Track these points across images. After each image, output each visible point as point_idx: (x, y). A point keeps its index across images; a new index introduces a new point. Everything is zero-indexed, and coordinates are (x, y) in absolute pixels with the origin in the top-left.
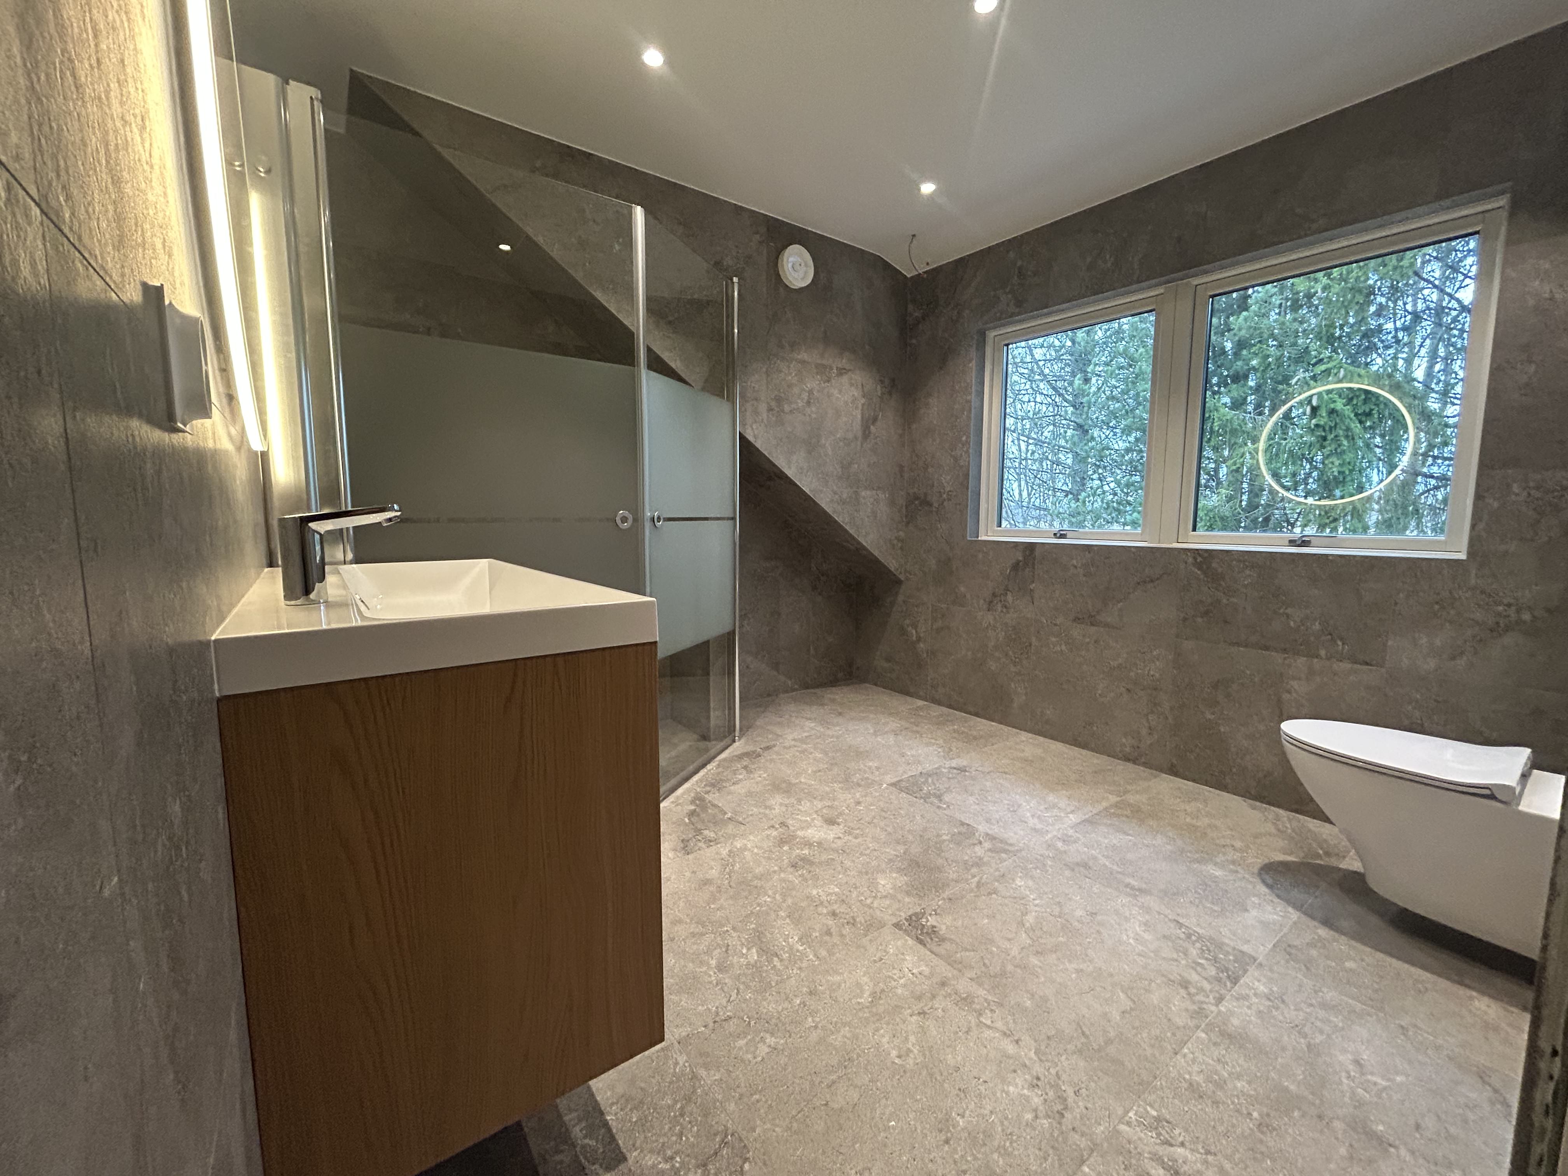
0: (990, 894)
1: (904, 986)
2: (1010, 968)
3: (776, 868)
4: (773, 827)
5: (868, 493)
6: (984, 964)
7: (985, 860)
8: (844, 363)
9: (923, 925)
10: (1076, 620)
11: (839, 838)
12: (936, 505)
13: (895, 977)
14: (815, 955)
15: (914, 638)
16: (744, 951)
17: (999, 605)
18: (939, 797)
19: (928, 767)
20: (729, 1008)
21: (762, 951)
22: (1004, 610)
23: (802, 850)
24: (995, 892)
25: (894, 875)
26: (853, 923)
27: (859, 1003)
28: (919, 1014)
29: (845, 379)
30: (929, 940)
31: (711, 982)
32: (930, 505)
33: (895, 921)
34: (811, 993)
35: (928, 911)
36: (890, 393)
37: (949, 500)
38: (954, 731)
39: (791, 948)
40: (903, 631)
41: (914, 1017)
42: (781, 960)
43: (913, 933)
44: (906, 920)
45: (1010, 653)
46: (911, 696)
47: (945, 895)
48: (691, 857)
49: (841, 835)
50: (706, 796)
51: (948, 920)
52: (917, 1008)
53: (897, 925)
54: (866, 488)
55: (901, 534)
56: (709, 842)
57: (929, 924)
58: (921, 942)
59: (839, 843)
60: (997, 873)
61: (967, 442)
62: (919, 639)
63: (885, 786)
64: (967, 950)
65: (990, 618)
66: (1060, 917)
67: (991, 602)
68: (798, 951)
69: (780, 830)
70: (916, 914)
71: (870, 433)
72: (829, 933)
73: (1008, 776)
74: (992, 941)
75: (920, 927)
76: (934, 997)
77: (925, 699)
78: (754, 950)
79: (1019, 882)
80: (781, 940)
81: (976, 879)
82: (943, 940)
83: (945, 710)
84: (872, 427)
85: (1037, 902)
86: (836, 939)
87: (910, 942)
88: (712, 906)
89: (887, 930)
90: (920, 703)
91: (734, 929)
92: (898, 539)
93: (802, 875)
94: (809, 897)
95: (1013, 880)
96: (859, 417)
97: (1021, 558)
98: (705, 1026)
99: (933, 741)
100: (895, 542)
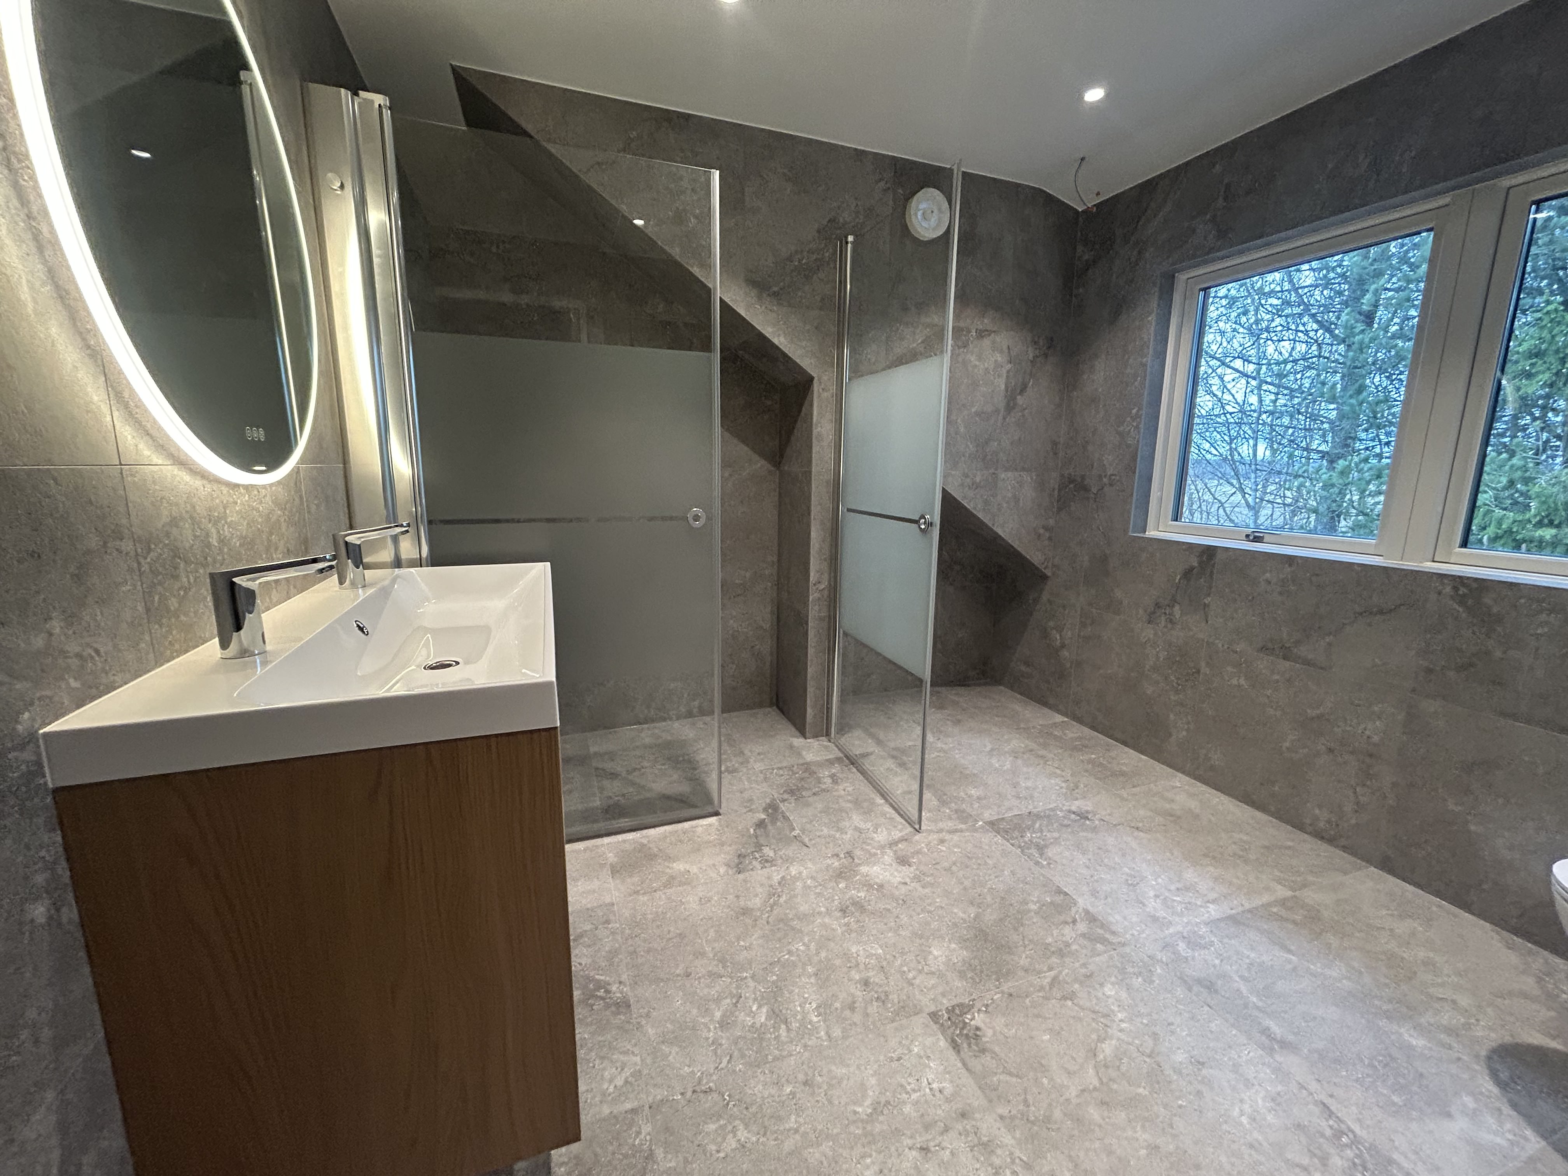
0: (1064, 998)
1: (916, 1103)
2: (1057, 1114)
3: (823, 909)
4: (837, 855)
5: (1010, 474)
6: (1025, 1101)
7: (1074, 947)
8: (987, 322)
9: (965, 1023)
10: (1263, 649)
11: (906, 884)
12: (1094, 490)
13: (908, 1088)
14: (827, 1033)
15: (1058, 643)
16: (754, 1008)
17: (1163, 618)
18: (1041, 849)
19: (1040, 806)
20: (714, 1078)
21: (774, 1014)
22: (1169, 626)
23: (858, 892)
24: (1071, 996)
25: (953, 946)
26: (883, 1000)
27: (855, 1113)
28: (922, 1149)
29: (987, 342)
30: (965, 1045)
31: (708, 1039)
32: (1086, 489)
33: (933, 1008)
34: (806, 1083)
35: (978, 1004)
36: (1046, 356)
37: (1111, 485)
38: (1090, 761)
39: (805, 1014)
40: (1045, 634)
41: (914, 1153)
42: (789, 1030)
43: (950, 1032)
44: (948, 1011)
45: (1172, 678)
46: (1050, 708)
47: (1005, 988)
48: (741, 877)
49: (908, 880)
50: (781, 805)
51: (999, 1022)
52: (919, 1140)
53: (934, 1016)
54: (1007, 470)
55: (1051, 522)
56: (767, 862)
57: (973, 1023)
58: (956, 1047)
59: (903, 889)
60: (1083, 971)
61: (1138, 416)
62: (1063, 646)
63: (980, 823)
64: (1011, 1074)
65: (1148, 633)
66: (1149, 1056)
67: (1154, 613)
68: (810, 1022)
69: (844, 860)
70: (960, 1005)
71: (1015, 404)
72: (852, 1008)
73: (1141, 834)
74: (1044, 1069)
75: (961, 1025)
76: (946, 1130)
77: (1065, 714)
78: (764, 1010)
79: (1109, 990)
80: (797, 1003)
81: (1052, 973)
82: (983, 1051)
83: (1087, 731)
84: (1019, 397)
85: (1123, 1025)
86: (857, 1018)
87: (942, 1043)
88: (742, 943)
89: (921, 1020)
90: (1059, 718)
91: (753, 977)
92: (1046, 528)
93: (847, 925)
94: (847, 956)
95: (1102, 985)
96: (1003, 387)
97: (1195, 564)
98: (682, 1094)
99: (1058, 772)
100: (1042, 531)
